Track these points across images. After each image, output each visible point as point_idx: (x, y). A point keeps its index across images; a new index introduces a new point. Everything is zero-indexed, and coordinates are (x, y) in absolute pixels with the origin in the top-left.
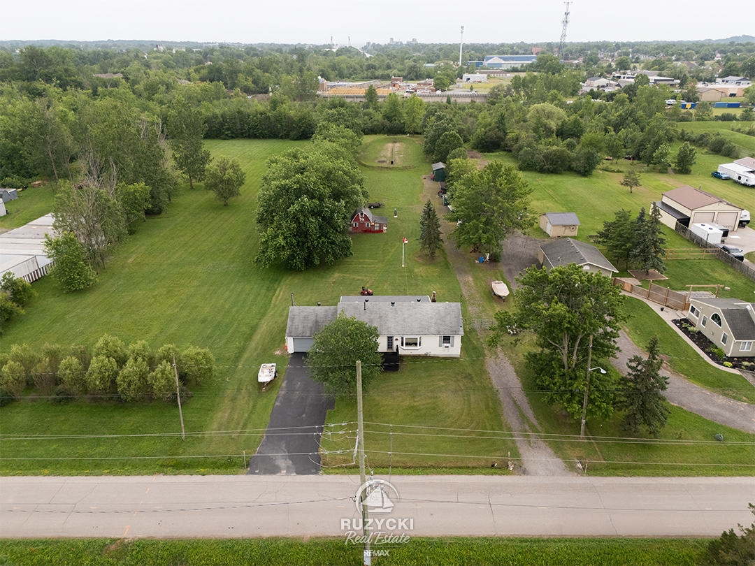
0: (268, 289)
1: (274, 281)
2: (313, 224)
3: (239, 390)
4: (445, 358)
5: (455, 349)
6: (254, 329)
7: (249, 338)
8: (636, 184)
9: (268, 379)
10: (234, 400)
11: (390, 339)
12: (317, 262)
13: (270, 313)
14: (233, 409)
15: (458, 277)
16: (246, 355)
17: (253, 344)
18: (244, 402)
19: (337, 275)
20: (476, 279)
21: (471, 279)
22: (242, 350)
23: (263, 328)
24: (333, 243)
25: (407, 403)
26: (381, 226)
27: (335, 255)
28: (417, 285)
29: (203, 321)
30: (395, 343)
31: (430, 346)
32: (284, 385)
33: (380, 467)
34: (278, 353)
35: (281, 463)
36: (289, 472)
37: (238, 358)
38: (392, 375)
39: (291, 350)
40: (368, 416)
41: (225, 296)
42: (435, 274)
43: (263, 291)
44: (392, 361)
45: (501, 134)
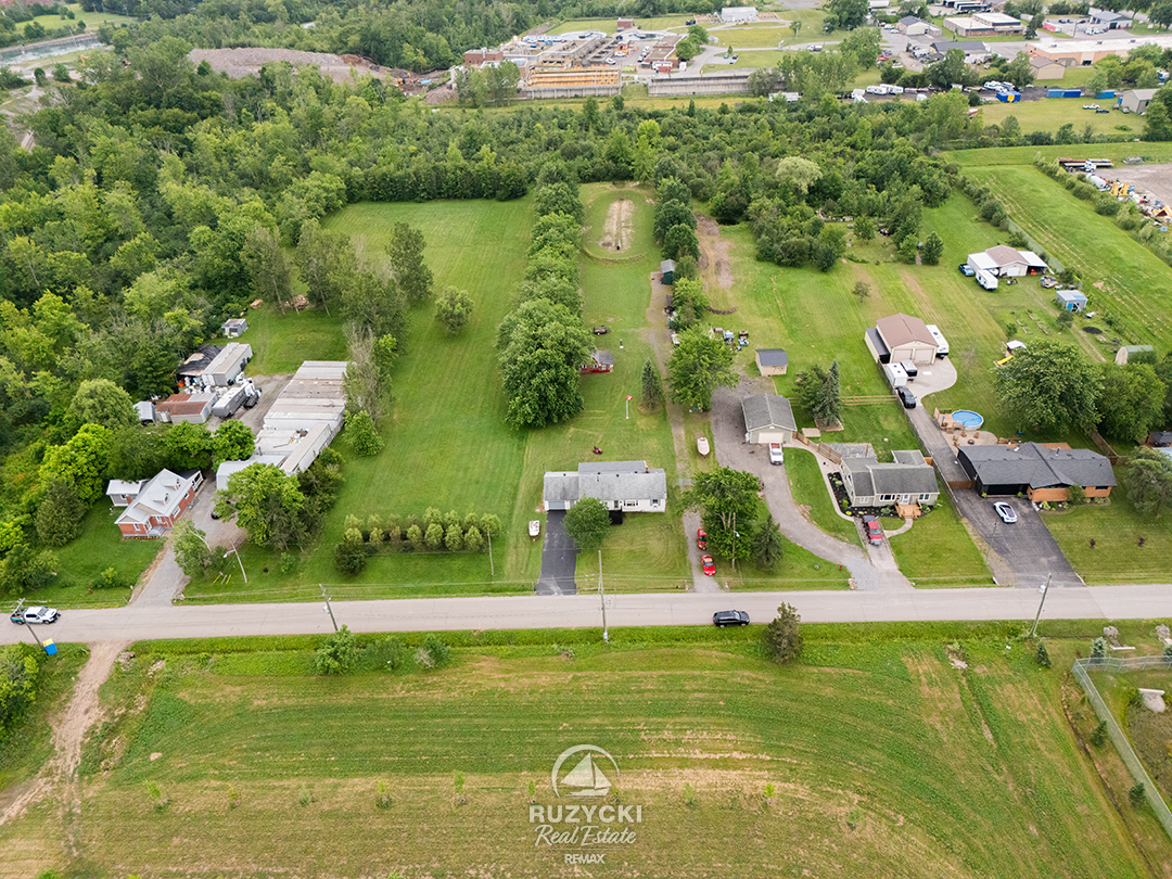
0: (519, 448)
1: (522, 438)
2: (552, 391)
3: (518, 540)
4: (655, 513)
5: (662, 507)
6: (516, 488)
7: (514, 497)
8: (866, 294)
9: (536, 533)
10: (516, 547)
11: (616, 502)
12: (555, 421)
13: (525, 474)
14: (517, 555)
15: (673, 430)
16: (516, 512)
17: (519, 503)
18: (523, 550)
19: (572, 430)
20: (687, 432)
21: (683, 432)
22: (512, 508)
23: (523, 489)
24: (568, 403)
25: (627, 548)
26: (608, 366)
27: (569, 413)
28: (638, 440)
29: (477, 483)
30: (620, 505)
31: (644, 506)
32: (546, 536)
33: (609, 590)
34: (538, 510)
35: (555, 588)
36: (559, 593)
37: (511, 514)
38: (618, 528)
39: (547, 508)
40: (603, 558)
41: (487, 456)
42: (654, 427)
43: (515, 450)
44: (617, 517)
45: (743, 200)
